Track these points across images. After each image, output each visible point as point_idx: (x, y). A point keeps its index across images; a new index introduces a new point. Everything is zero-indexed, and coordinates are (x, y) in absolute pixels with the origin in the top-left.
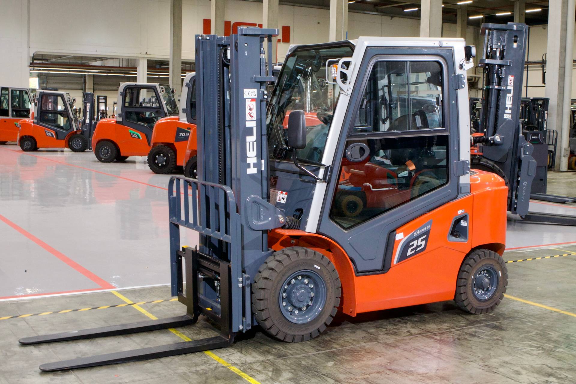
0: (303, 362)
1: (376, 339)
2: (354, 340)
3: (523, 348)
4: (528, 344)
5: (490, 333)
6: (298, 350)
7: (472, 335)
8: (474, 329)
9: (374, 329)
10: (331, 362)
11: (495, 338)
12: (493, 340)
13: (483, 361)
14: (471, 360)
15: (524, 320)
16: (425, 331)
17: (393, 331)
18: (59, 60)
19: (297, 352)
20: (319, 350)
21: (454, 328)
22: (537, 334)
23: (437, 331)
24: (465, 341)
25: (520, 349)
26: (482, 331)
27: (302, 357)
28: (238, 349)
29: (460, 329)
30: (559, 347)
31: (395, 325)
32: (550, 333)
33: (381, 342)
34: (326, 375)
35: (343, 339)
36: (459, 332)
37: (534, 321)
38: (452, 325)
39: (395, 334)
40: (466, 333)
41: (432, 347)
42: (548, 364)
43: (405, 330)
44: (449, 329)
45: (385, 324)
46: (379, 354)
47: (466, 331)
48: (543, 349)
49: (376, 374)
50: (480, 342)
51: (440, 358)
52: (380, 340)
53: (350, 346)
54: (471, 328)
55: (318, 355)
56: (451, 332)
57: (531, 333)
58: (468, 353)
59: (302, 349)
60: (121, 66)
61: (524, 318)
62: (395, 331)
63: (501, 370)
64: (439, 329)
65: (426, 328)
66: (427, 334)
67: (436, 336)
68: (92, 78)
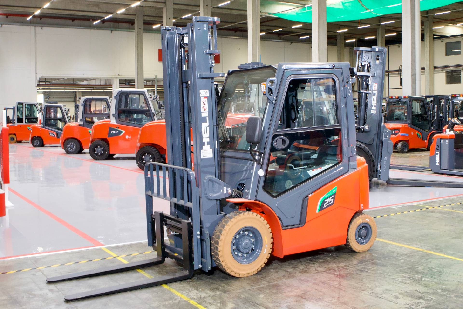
0: (242, 296)
1: (293, 277)
2: (278, 278)
3: (399, 278)
4: (402, 275)
5: (375, 268)
6: (237, 287)
7: (361, 271)
8: (363, 266)
9: (291, 269)
10: (262, 295)
11: (378, 272)
12: (377, 274)
13: (371, 289)
14: (363, 289)
15: (398, 258)
16: (328, 269)
17: (305, 270)
18: (57, 82)
19: (236, 288)
20: (252, 286)
21: (349, 266)
22: (408, 268)
23: (337, 269)
24: (357, 275)
25: (396, 279)
26: (369, 267)
27: (241, 292)
28: (194, 287)
29: (353, 267)
30: (425, 277)
31: (306, 265)
32: (418, 267)
33: (297, 278)
34: (259, 304)
35: (269, 277)
36: (352, 269)
37: (405, 258)
38: (347, 264)
39: (306, 272)
40: (358, 270)
41: (334, 281)
42: (418, 290)
43: (313, 269)
44: (345, 267)
45: (299, 265)
46: (296, 287)
47: (357, 268)
48: (413, 279)
49: (295, 303)
50: (368, 276)
51: (340, 289)
52: (296, 277)
53: (275, 282)
54: (361, 266)
55: (252, 290)
56: (347, 269)
57: (404, 267)
58: (359, 284)
59: (240, 286)
60: (101, 84)
61: (398, 257)
62: (306, 269)
63: (384, 295)
64: (338, 267)
65: (329, 267)
66: (329, 271)
67: (336, 272)
68: (81, 93)
